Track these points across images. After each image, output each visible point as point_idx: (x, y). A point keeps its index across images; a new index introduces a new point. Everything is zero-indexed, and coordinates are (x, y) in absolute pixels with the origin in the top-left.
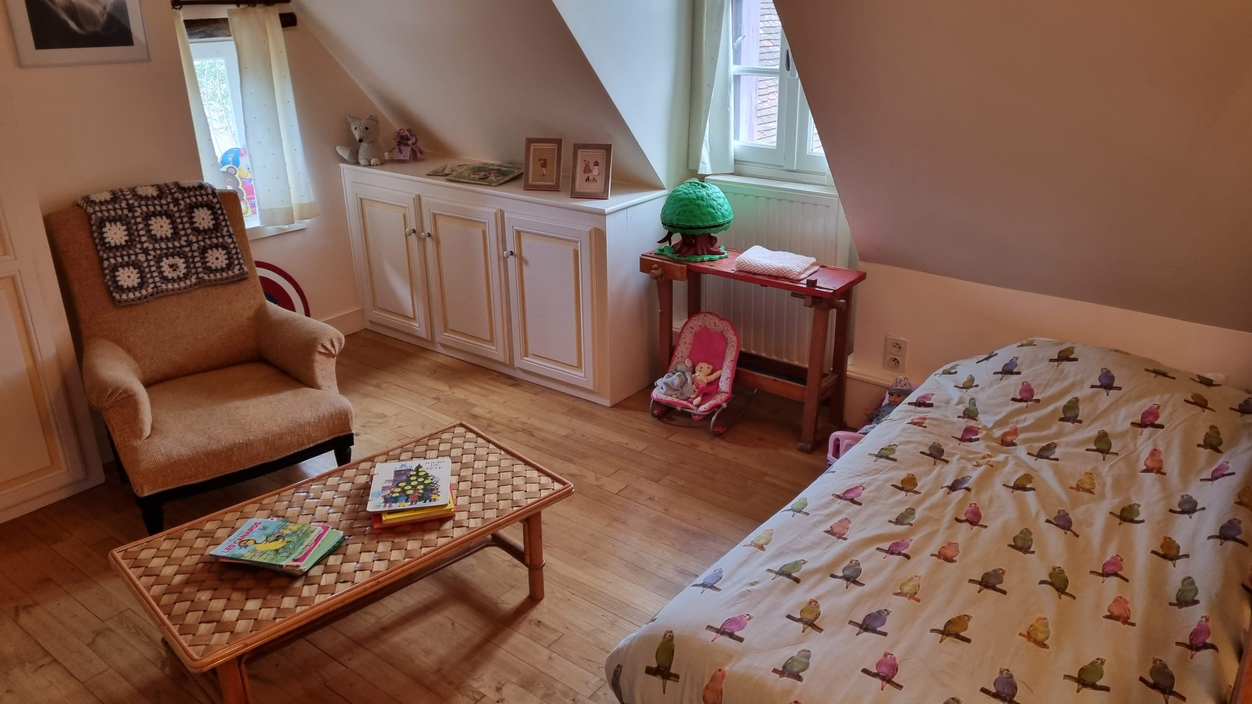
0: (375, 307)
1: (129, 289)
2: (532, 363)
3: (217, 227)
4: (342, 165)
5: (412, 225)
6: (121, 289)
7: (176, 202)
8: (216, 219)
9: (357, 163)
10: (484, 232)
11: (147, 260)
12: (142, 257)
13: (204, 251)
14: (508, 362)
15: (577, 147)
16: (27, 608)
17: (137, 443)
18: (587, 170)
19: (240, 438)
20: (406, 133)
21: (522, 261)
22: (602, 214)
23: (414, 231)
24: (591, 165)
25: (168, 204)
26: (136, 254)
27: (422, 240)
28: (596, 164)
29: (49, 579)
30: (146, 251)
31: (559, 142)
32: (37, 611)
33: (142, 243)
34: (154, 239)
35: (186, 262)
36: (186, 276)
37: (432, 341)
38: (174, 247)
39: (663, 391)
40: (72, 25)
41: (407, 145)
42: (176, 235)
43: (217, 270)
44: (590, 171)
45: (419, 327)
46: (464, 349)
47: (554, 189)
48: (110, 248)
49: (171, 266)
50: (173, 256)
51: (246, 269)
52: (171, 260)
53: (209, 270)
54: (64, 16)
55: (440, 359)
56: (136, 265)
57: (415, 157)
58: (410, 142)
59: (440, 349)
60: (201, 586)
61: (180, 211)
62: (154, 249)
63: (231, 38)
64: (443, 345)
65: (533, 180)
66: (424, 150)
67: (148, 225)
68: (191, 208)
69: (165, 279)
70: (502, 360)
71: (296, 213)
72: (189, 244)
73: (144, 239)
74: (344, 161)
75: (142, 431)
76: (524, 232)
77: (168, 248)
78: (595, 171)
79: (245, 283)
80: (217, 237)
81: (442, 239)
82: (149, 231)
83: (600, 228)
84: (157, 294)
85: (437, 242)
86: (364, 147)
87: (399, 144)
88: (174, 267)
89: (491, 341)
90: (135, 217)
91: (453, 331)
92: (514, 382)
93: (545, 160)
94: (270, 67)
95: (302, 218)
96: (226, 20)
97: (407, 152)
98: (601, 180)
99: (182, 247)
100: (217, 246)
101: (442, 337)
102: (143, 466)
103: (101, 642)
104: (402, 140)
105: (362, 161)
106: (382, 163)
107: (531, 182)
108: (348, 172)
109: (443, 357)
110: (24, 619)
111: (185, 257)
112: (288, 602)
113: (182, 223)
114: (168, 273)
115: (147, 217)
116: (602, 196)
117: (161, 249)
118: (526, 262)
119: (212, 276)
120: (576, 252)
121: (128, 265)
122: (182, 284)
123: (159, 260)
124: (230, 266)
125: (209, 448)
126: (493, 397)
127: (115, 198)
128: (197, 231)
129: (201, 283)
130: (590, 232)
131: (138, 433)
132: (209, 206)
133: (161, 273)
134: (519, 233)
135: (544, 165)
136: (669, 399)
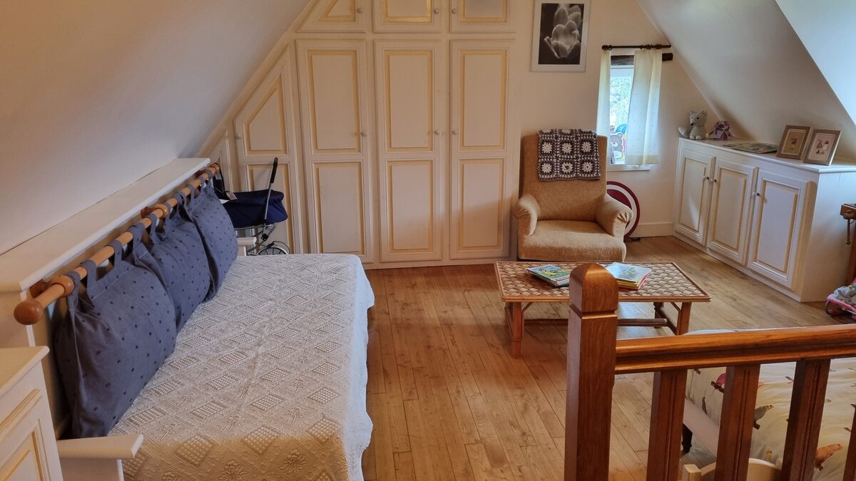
0: (679, 223)
1: (546, 174)
2: (757, 266)
3: (592, 152)
4: (680, 139)
5: (708, 175)
6: (542, 173)
7: (577, 137)
8: (592, 148)
9: (689, 138)
10: (746, 181)
11: (557, 162)
12: (555, 160)
13: (583, 162)
14: (744, 264)
15: (816, 131)
16: (469, 291)
17: (525, 236)
18: (820, 146)
19: (567, 245)
20: (723, 123)
21: (764, 200)
22: (817, 173)
23: (708, 178)
24: (823, 143)
25: (573, 138)
26: (553, 159)
27: (711, 183)
28: (827, 143)
29: (480, 285)
30: (557, 158)
31: (808, 129)
32: (471, 292)
33: (557, 154)
34: (562, 153)
35: (573, 166)
36: (572, 173)
37: (705, 247)
38: (570, 158)
39: (836, 296)
40: (556, 54)
41: (722, 130)
42: (572, 153)
43: (586, 173)
44: (821, 147)
45: (699, 237)
46: (723, 253)
47: (796, 158)
48: (543, 154)
49: (566, 167)
50: (568, 162)
51: (600, 175)
52: (567, 164)
53: (582, 172)
54: (553, 50)
55: (707, 258)
56: (551, 163)
57: (725, 137)
58: (724, 129)
59: (709, 252)
60: (519, 279)
61: (577, 142)
62: (561, 158)
63: (633, 66)
64: (711, 250)
65: (784, 152)
66: (732, 134)
67: (561, 146)
68: (582, 141)
69: (562, 172)
70: (740, 262)
71: (644, 160)
72: (577, 158)
73: (558, 152)
74: (682, 137)
75: (529, 232)
76: (769, 182)
77: (567, 158)
78: (825, 147)
79: (598, 183)
80: (590, 157)
81: (722, 184)
82: (561, 149)
83: (815, 181)
84: (557, 179)
85: (719, 186)
86: (695, 128)
87: (717, 129)
88: (567, 167)
89: (737, 250)
90: (557, 142)
91: (718, 241)
92: (744, 277)
93: (796, 140)
94: (650, 81)
95: (648, 163)
96: (633, 56)
97: (720, 134)
98: (827, 154)
99: (573, 159)
100: (589, 161)
101: (711, 244)
102: (524, 245)
103: (487, 308)
104: (719, 127)
105: (691, 137)
106: (703, 139)
107: (782, 152)
108: (683, 142)
109: (710, 256)
110: (466, 293)
111: (574, 164)
112: (547, 293)
113: (577, 148)
114: (564, 170)
115: (562, 142)
116: (825, 163)
117: (564, 158)
118: (766, 201)
119: (583, 175)
120: (796, 196)
121: (548, 163)
122: (569, 176)
123: (562, 163)
124: (592, 172)
125: (552, 245)
126: (724, 280)
127: (552, 132)
128: (582, 152)
129: (577, 178)
130: (807, 184)
131: (527, 232)
132: (591, 142)
133: (561, 169)
134: (765, 182)
135: (794, 143)
136: (839, 301)
